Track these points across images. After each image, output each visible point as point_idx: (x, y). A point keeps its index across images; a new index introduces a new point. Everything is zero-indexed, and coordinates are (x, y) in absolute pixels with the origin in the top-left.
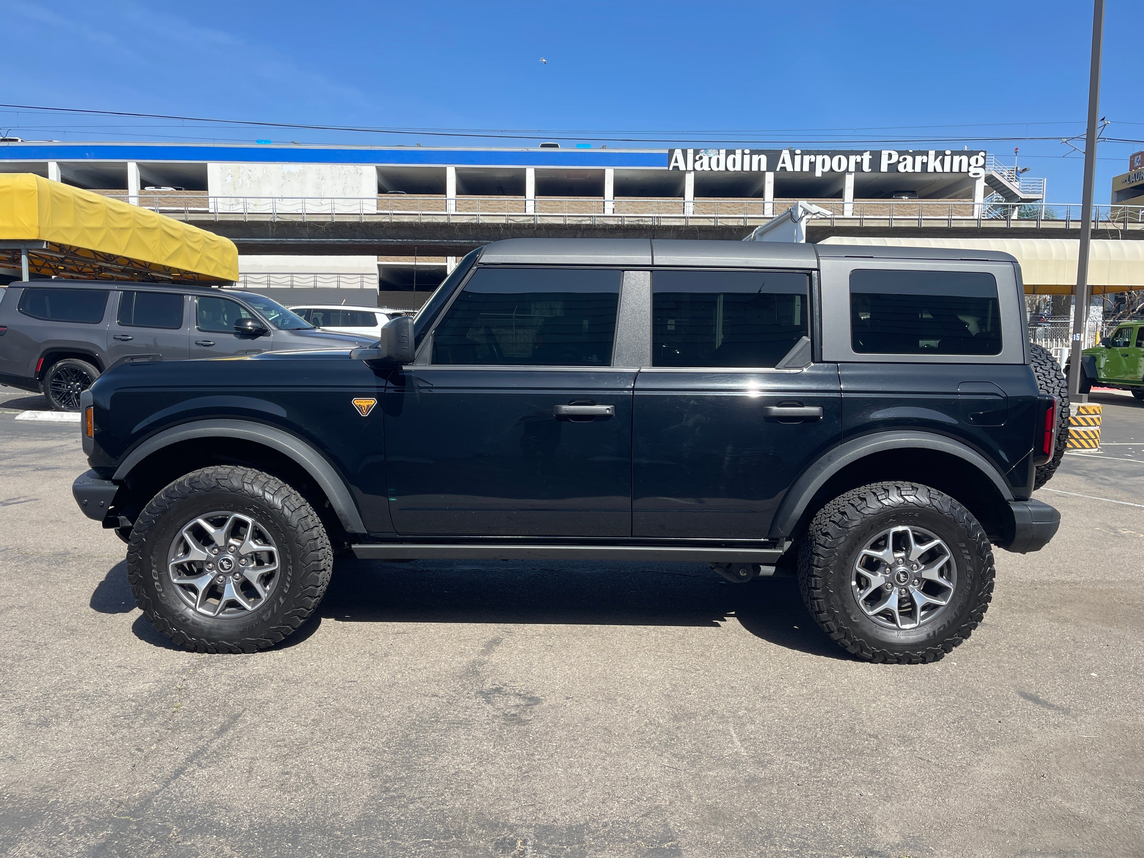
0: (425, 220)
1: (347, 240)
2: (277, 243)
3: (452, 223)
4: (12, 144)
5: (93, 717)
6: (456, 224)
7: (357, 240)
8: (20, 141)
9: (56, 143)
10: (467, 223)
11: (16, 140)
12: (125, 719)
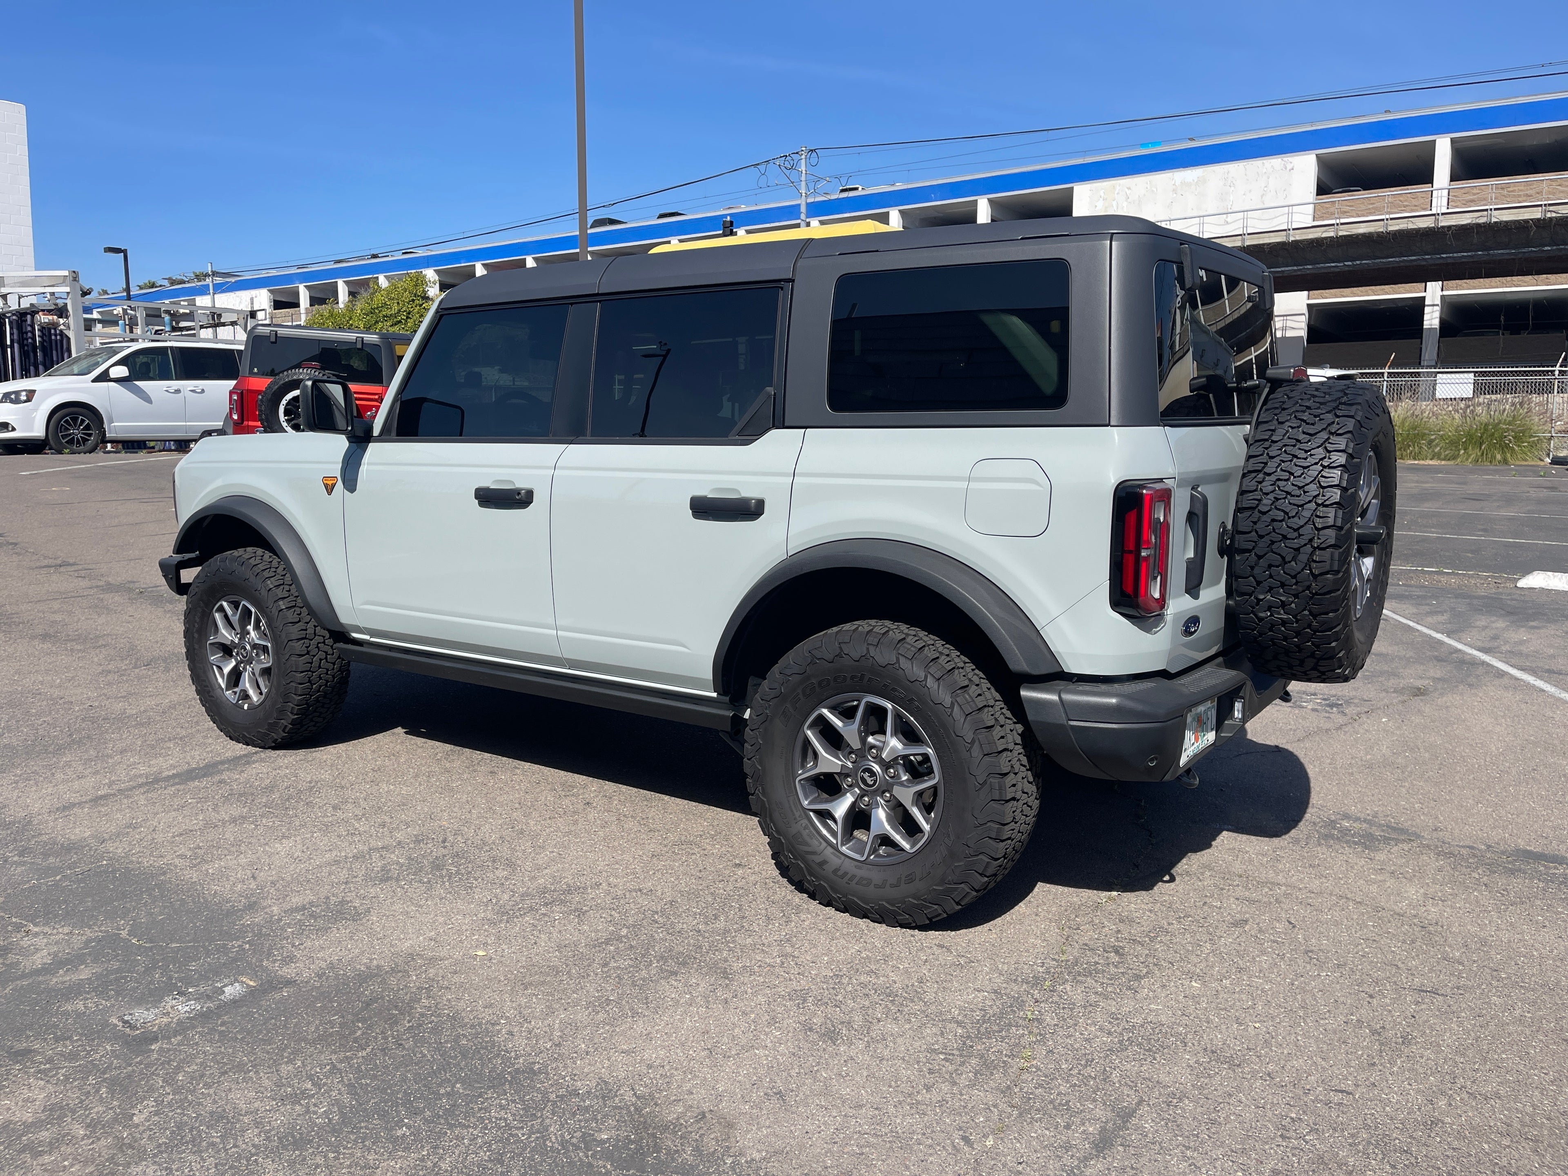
0: (1394, 227)
3: (1443, 227)
4: (852, 194)
5: (900, 1040)
6: (1449, 227)
7: (1279, 269)
8: (860, 189)
9: (899, 186)
10: (1469, 224)
11: (856, 189)
12: (946, 1060)
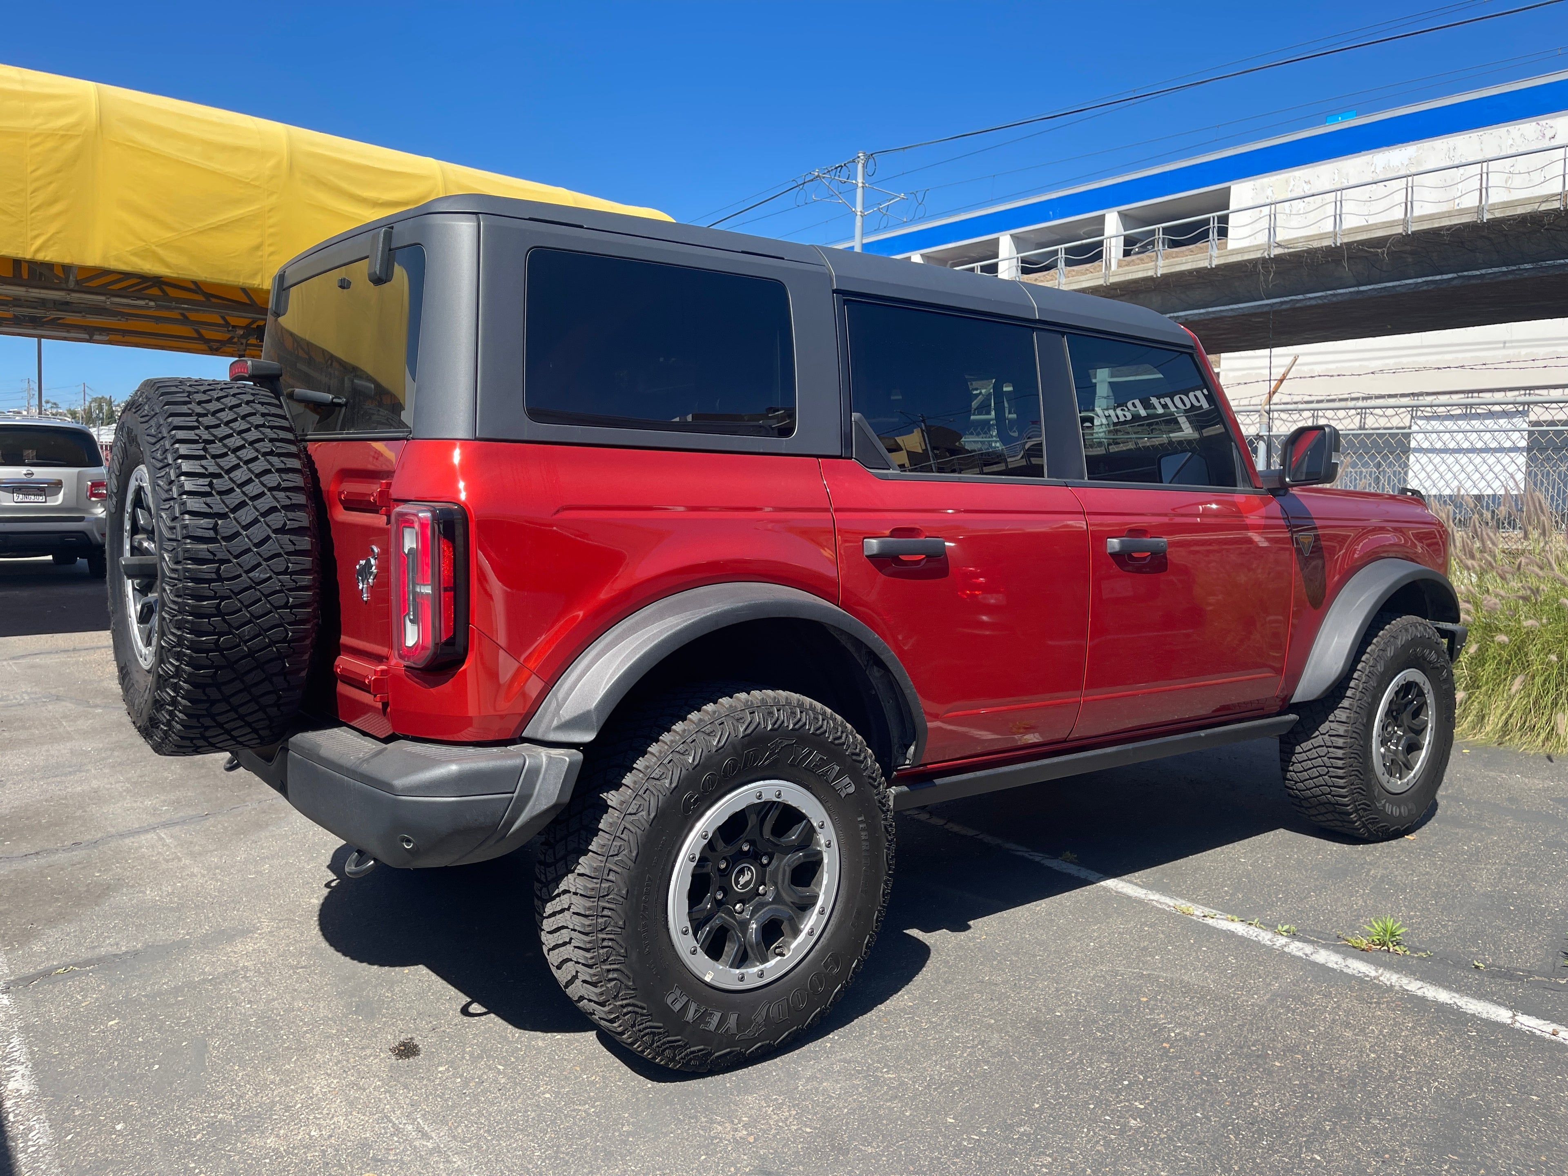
1: (1450, 276)
2: (1284, 307)
7: (1478, 273)
